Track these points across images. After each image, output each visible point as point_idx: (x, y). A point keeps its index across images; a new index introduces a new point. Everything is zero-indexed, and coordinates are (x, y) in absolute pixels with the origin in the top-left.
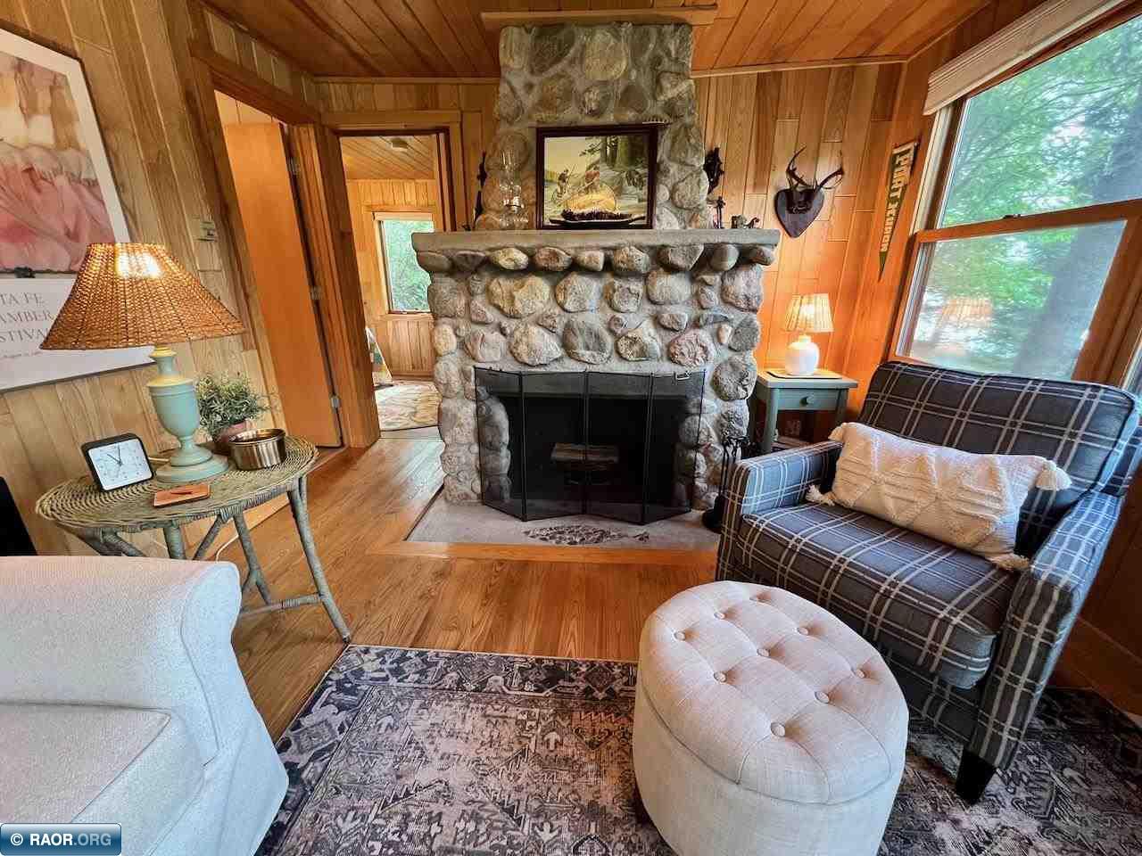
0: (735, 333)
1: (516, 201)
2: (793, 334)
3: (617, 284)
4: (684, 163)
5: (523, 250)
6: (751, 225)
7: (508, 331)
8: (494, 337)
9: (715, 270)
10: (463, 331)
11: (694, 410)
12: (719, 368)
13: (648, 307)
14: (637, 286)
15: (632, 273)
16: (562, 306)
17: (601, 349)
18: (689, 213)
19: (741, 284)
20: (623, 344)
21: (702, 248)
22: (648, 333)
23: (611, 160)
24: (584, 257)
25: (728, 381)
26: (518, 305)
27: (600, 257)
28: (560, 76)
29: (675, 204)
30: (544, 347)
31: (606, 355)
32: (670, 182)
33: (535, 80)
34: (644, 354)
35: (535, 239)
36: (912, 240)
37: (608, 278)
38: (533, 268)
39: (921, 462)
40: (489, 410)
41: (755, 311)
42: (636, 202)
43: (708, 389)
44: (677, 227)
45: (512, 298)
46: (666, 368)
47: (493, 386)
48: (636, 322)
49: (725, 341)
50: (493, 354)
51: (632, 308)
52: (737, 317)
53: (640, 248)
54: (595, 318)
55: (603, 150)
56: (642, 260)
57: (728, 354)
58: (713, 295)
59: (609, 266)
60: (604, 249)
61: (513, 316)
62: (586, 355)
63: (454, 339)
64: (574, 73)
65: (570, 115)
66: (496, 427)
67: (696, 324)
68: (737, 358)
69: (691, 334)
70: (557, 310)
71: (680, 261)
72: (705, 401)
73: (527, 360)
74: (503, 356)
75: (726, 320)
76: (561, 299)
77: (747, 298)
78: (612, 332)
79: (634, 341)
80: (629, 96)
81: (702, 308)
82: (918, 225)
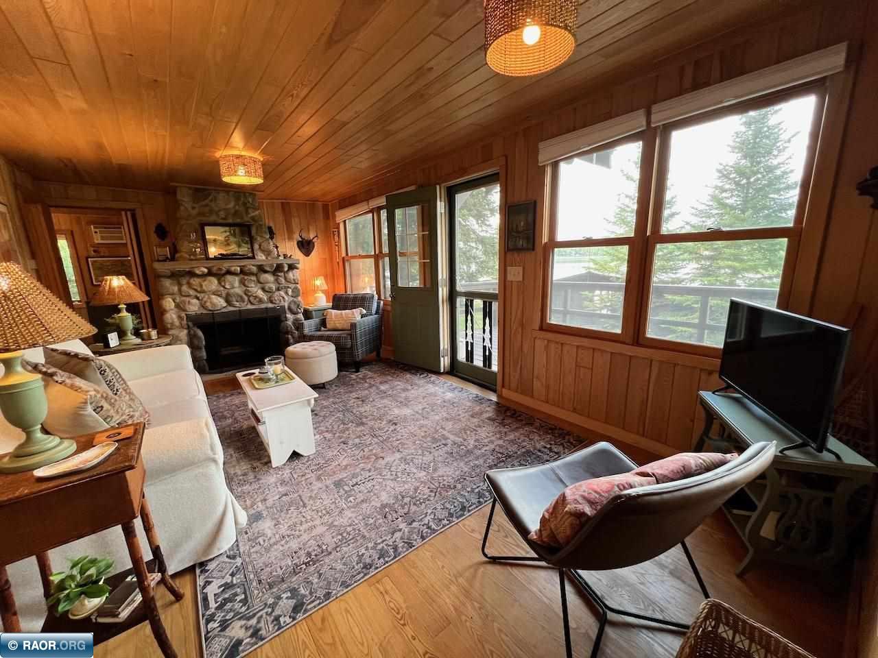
0: (293, 291)
1: (198, 250)
2: (315, 291)
3: (246, 277)
4: (261, 237)
5: (206, 268)
6: (290, 257)
7: (200, 298)
8: (195, 301)
9: (282, 272)
10: (178, 301)
11: (284, 319)
12: (290, 303)
13: (259, 285)
14: (254, 278)
15: (252, 274)
16: (224, 287)
17: (244, 302)
18: (268, 253)
19: (291, 275)
20: (251, 299)
21: (275, 265)
22: (260, 293)
23: (234, 235)
24: (233, 269)
25: (294, 307)
26: (204, 288)
27: (239, 269)
28: (207, 205)
29: (263, 251)
30: (220, 302)
31: (246, 303)
32: (258, 243)
33: (195, 205)
34: (261, 301)
35: (210, 264)
36: (343, 258)
37: (242, 276)
38: (210, 274)
39: (341, 314)
40: (195, 332)
41: (297, 284)
42: (246, 249)
43: (287, 312)
44: (264, 258)
45: (201, 286)
46: (270, 305)
47: (196, 322)
48: (256, 290)
49: (290, 294)
50: (194, 307)
51: (253, 285)
52: (293, 286)
53: (253, 265)
54: (238, 290)
55: (230, 232)
56: (254, 269)
57: (292, 299)
58: (283, 281)
59: (242, 272)
60: (240, 266)
61: (203, 292)
62: (237, 304)
63: (173, 304)
64: (213, 204)
65: (213, 218)
66: (199, 338)
67: (278, 289)
68: (295, 299)
69: (277, 293)
70: (222, 288)
71: (268, 269)
72: (287, 315)
73: (210, 308)
74: (199, 308)
75: (288, 287)
76: (223, 284)
77: (294, 280)
78: (246, 294)
79: (256, 297)
80: (236, 213)
81: (279, 284)
82: (344, 254)
